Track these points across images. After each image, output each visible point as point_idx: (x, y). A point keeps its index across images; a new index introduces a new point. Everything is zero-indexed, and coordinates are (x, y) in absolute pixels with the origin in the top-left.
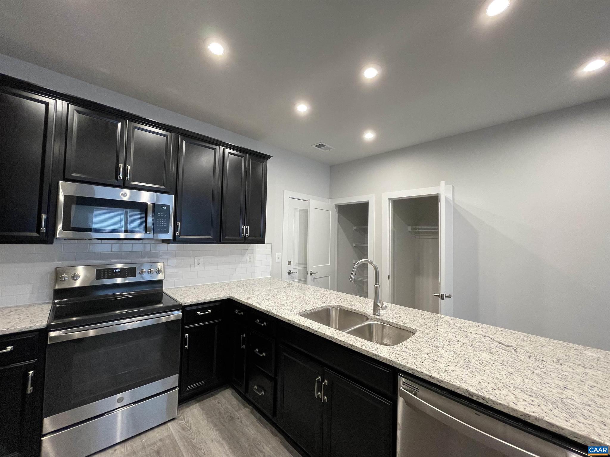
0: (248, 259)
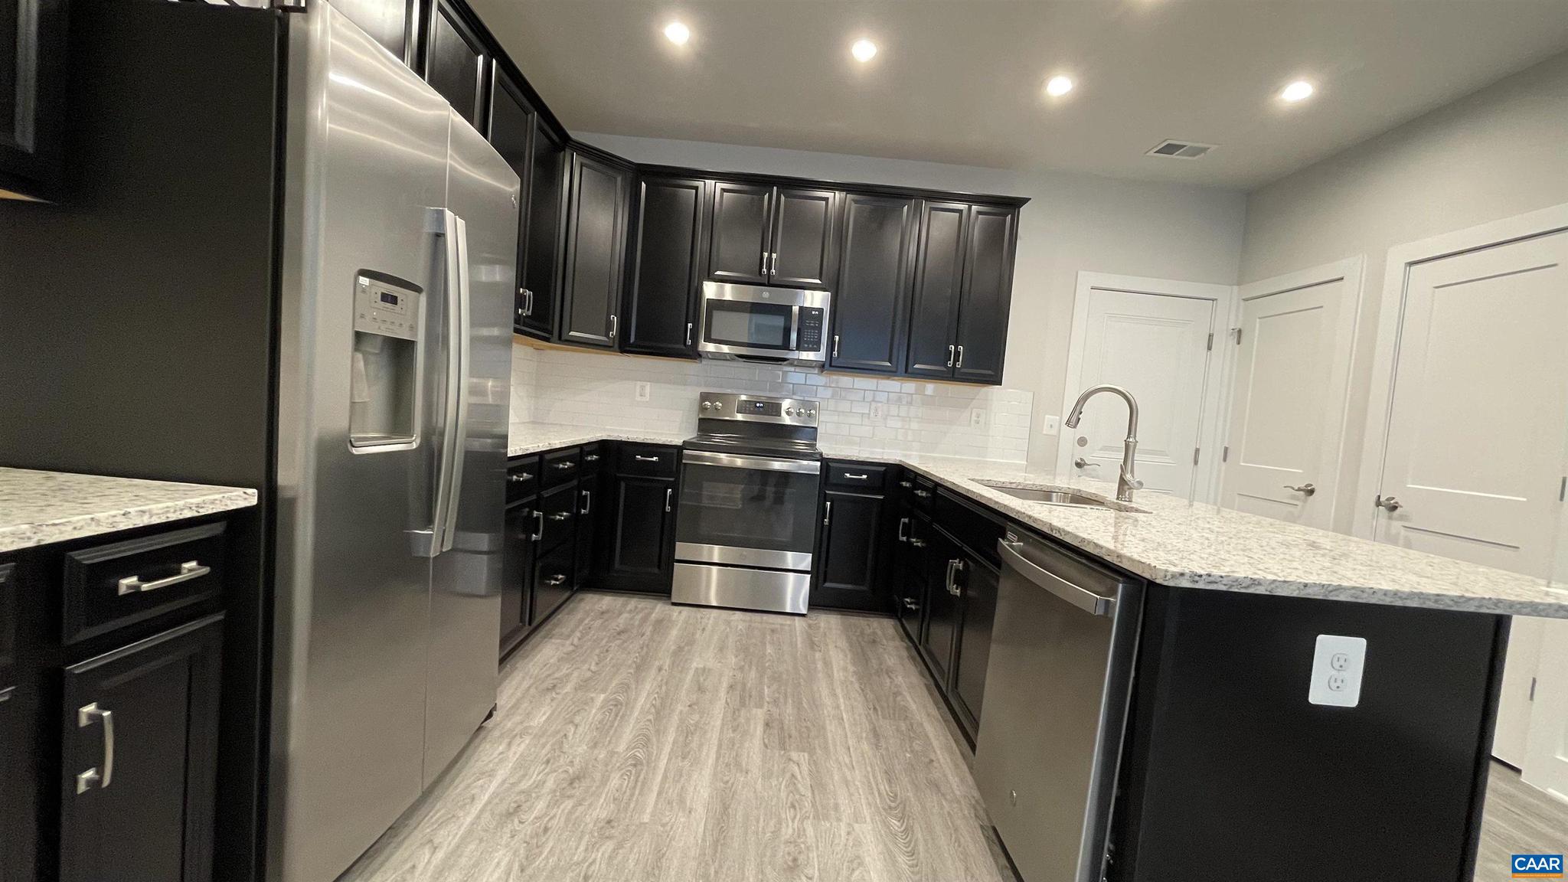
0: (974, 418)
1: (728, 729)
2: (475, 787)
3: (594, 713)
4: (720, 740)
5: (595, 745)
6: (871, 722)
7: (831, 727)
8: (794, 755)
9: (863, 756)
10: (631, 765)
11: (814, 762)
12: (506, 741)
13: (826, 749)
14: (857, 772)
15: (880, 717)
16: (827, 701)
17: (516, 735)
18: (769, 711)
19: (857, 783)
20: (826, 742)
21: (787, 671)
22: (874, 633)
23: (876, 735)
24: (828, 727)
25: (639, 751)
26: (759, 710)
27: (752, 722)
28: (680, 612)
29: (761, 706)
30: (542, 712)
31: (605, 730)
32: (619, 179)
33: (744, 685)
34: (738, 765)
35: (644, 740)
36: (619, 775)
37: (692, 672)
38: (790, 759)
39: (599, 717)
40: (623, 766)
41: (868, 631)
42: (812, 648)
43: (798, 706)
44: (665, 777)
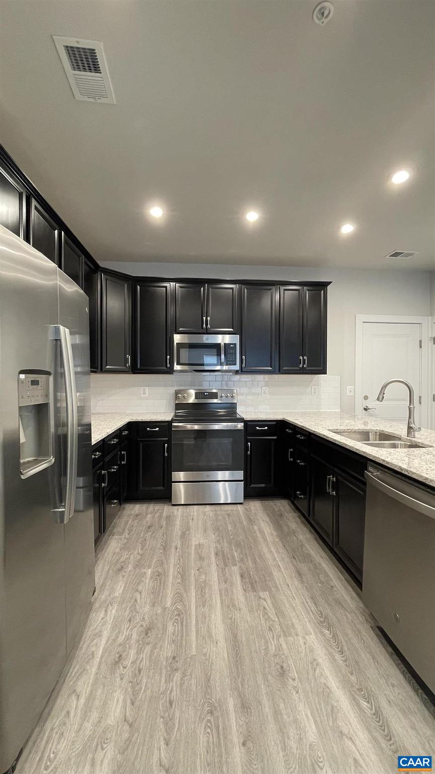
0: (313, 391)
1: (222, 582)
2: (92, 646)
3: (147, 583)
4: (220, 591)
5: (153, 605)
6: (294, 565)
7: (275, 573)
8: (262, 594)
9: (297, 589)
10: (176, 615)
11: (273, 597)
12: (104, 609)
13: (276, 587)
14: (297, 599)
15: (298, 563)
16: (268, 556)
17: (108, 605)
18: (240, 567)
19: (299, 608)
20: (275, 583)
21: (243, 540)
22: (279, 510)
23: (299, 574)
24: (274, 574)
25: (178, 605)
26: (235, 567)
27: (233, 575)
28: (178, 510)
29: (236, 565)
30: (119, 586)
31: (157, 594)
32: (126, 286)
33: (223, 552)
34: (234, 605)
35: (179, 598)
36: (172, 623)
37: (193, 547)
38: (260, 598)
39: (151, 584)
40: (173, 617)
41: (276, 509)
42: (252, 524)
43: (255, 562)
44: (197, 621)
